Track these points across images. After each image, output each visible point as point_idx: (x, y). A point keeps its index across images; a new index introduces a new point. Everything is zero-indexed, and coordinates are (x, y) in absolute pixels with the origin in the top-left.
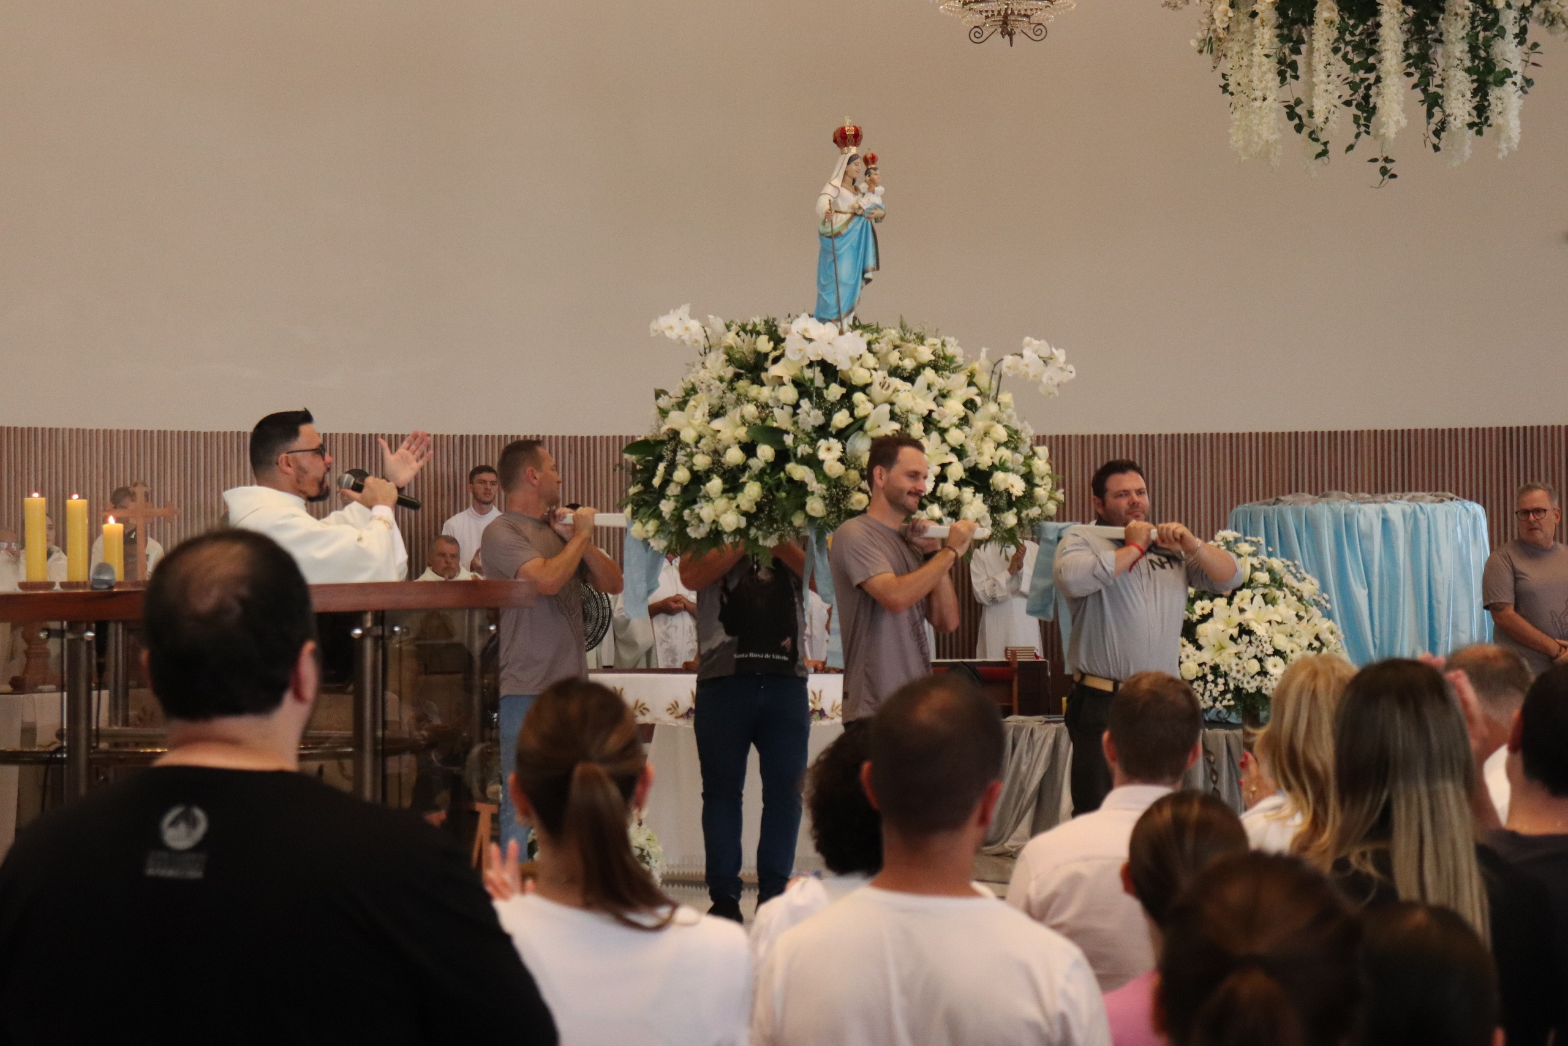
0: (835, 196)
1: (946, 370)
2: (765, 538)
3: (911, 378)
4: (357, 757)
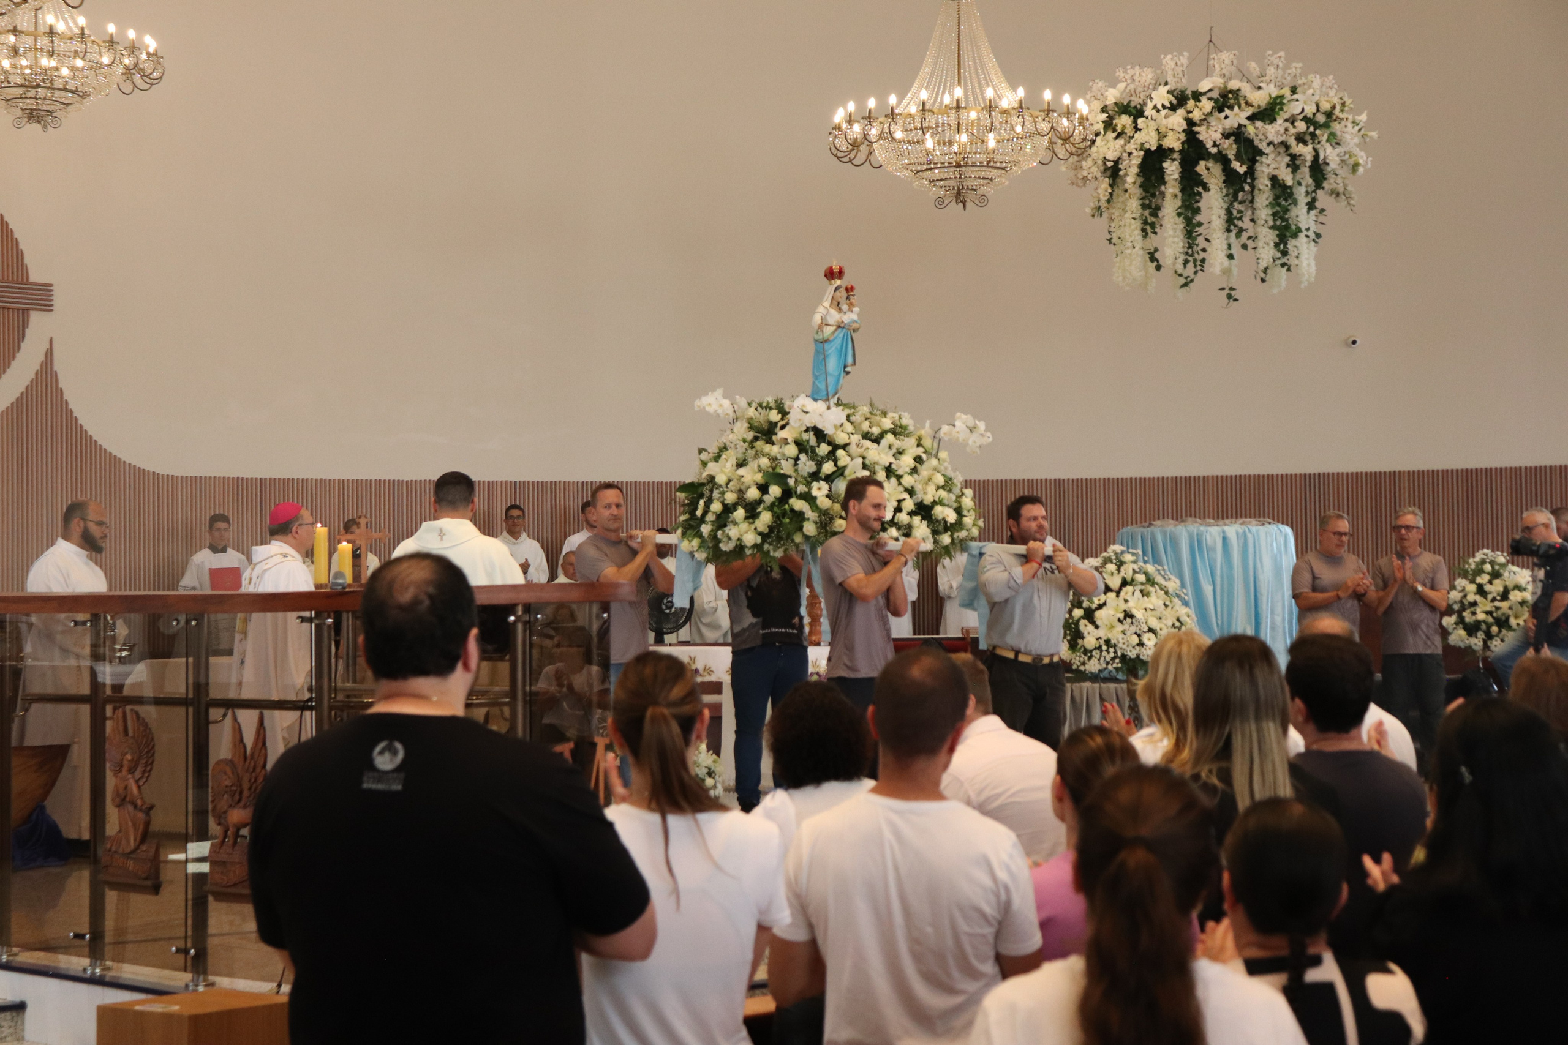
0: (825, 313)
1: (901, 435)
2: (774, 551)
3: (877, 441)
4: (512, 705)
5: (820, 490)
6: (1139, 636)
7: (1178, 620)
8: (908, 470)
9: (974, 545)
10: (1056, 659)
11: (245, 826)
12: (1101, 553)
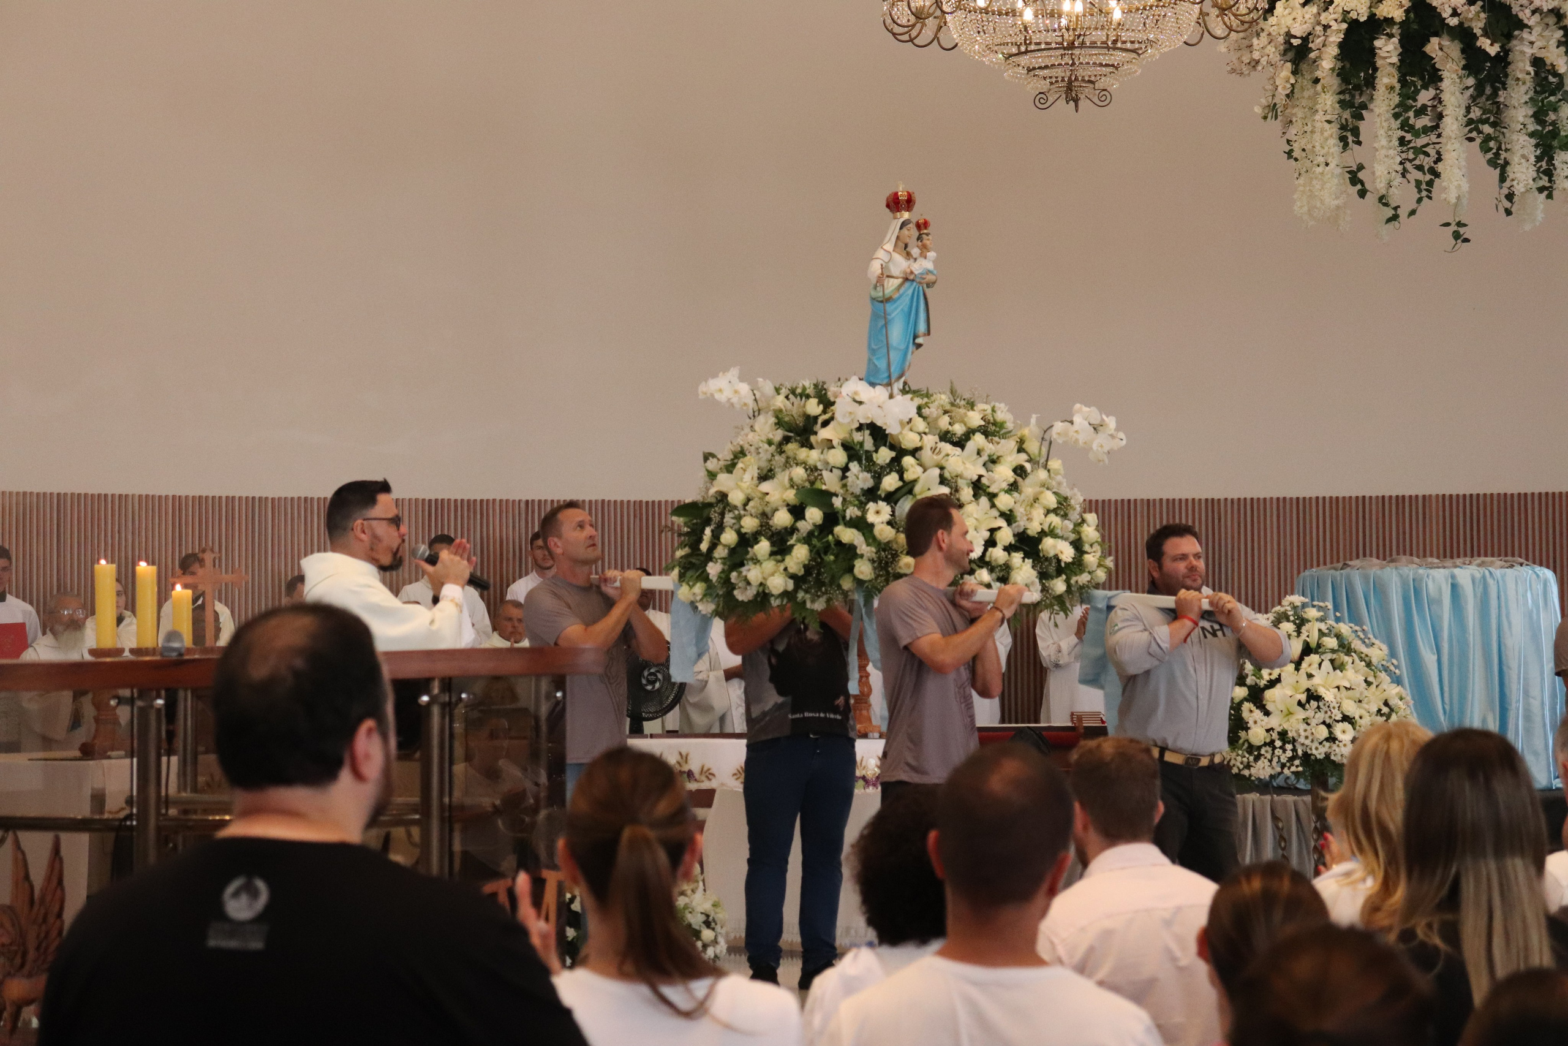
0: (887, 261)
1: (995, 436)
2: (813, 601)
3: (961, 443)
4: (424, 824)
5: (878, 514)
6: (1329, 726)
7: (1386, 704)
8: (1005, 486)
9: (1100, 593)
10: (1217, 760)
11: (29, 1002)
12: (1273, 606)
